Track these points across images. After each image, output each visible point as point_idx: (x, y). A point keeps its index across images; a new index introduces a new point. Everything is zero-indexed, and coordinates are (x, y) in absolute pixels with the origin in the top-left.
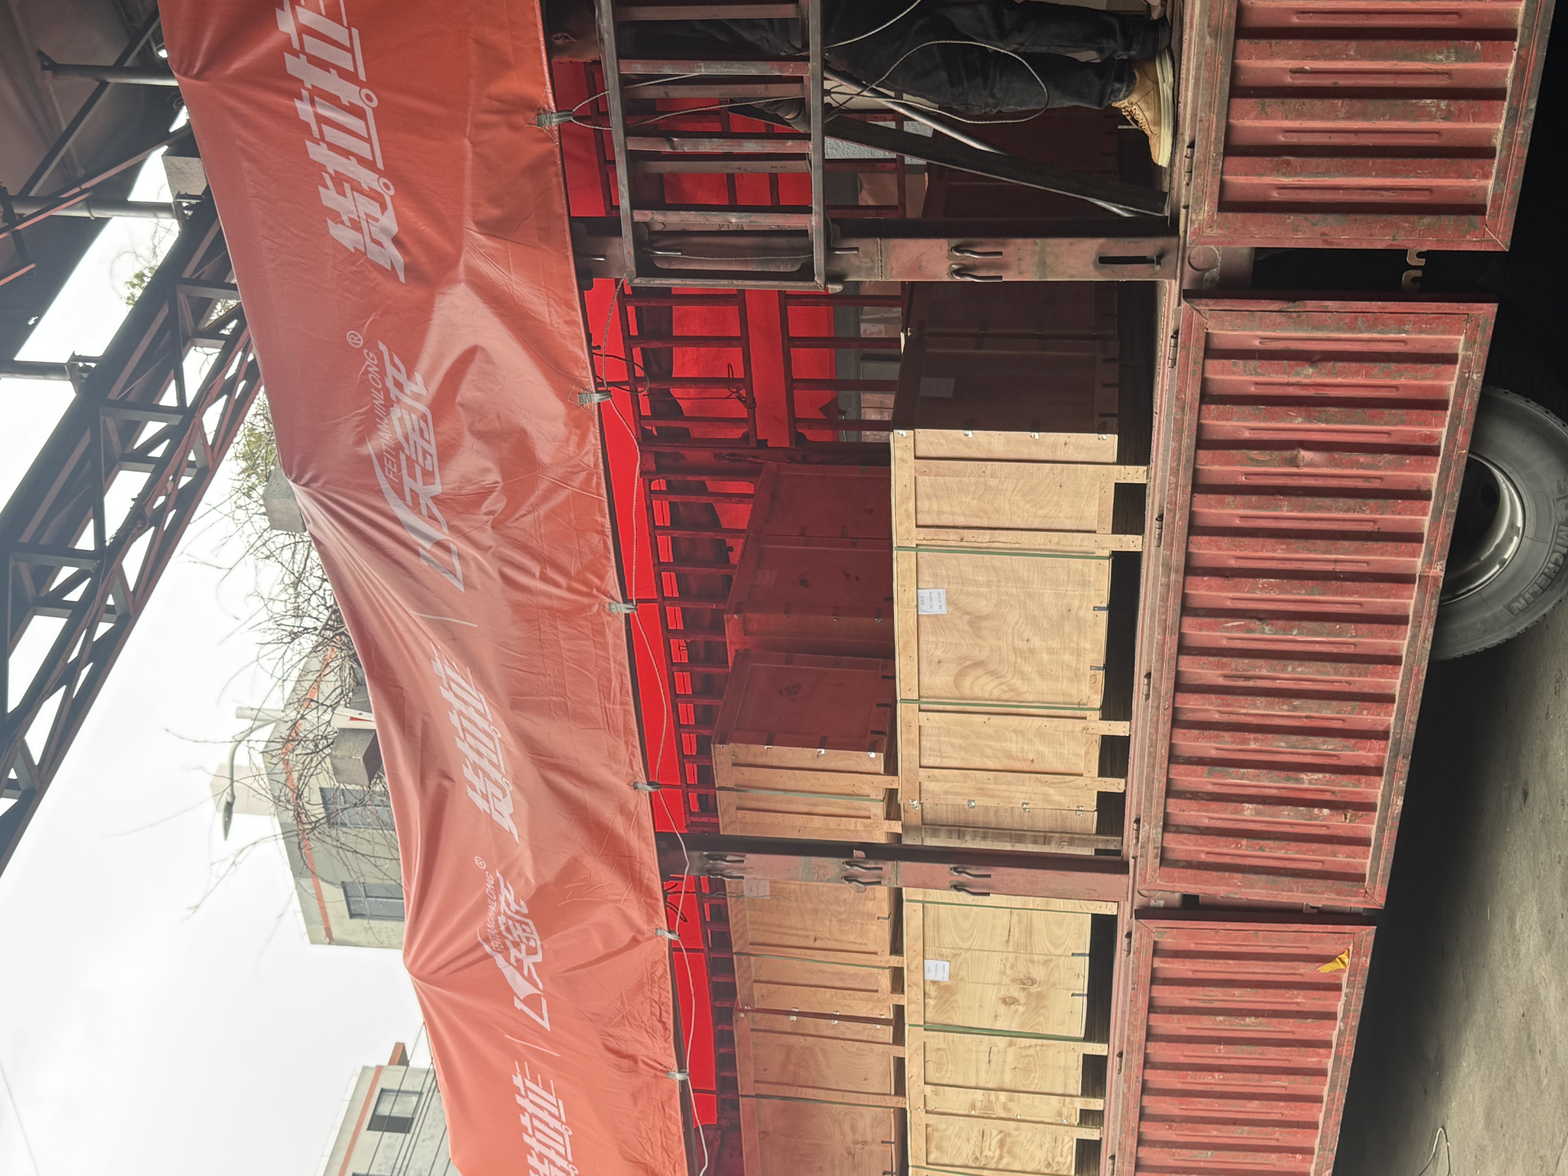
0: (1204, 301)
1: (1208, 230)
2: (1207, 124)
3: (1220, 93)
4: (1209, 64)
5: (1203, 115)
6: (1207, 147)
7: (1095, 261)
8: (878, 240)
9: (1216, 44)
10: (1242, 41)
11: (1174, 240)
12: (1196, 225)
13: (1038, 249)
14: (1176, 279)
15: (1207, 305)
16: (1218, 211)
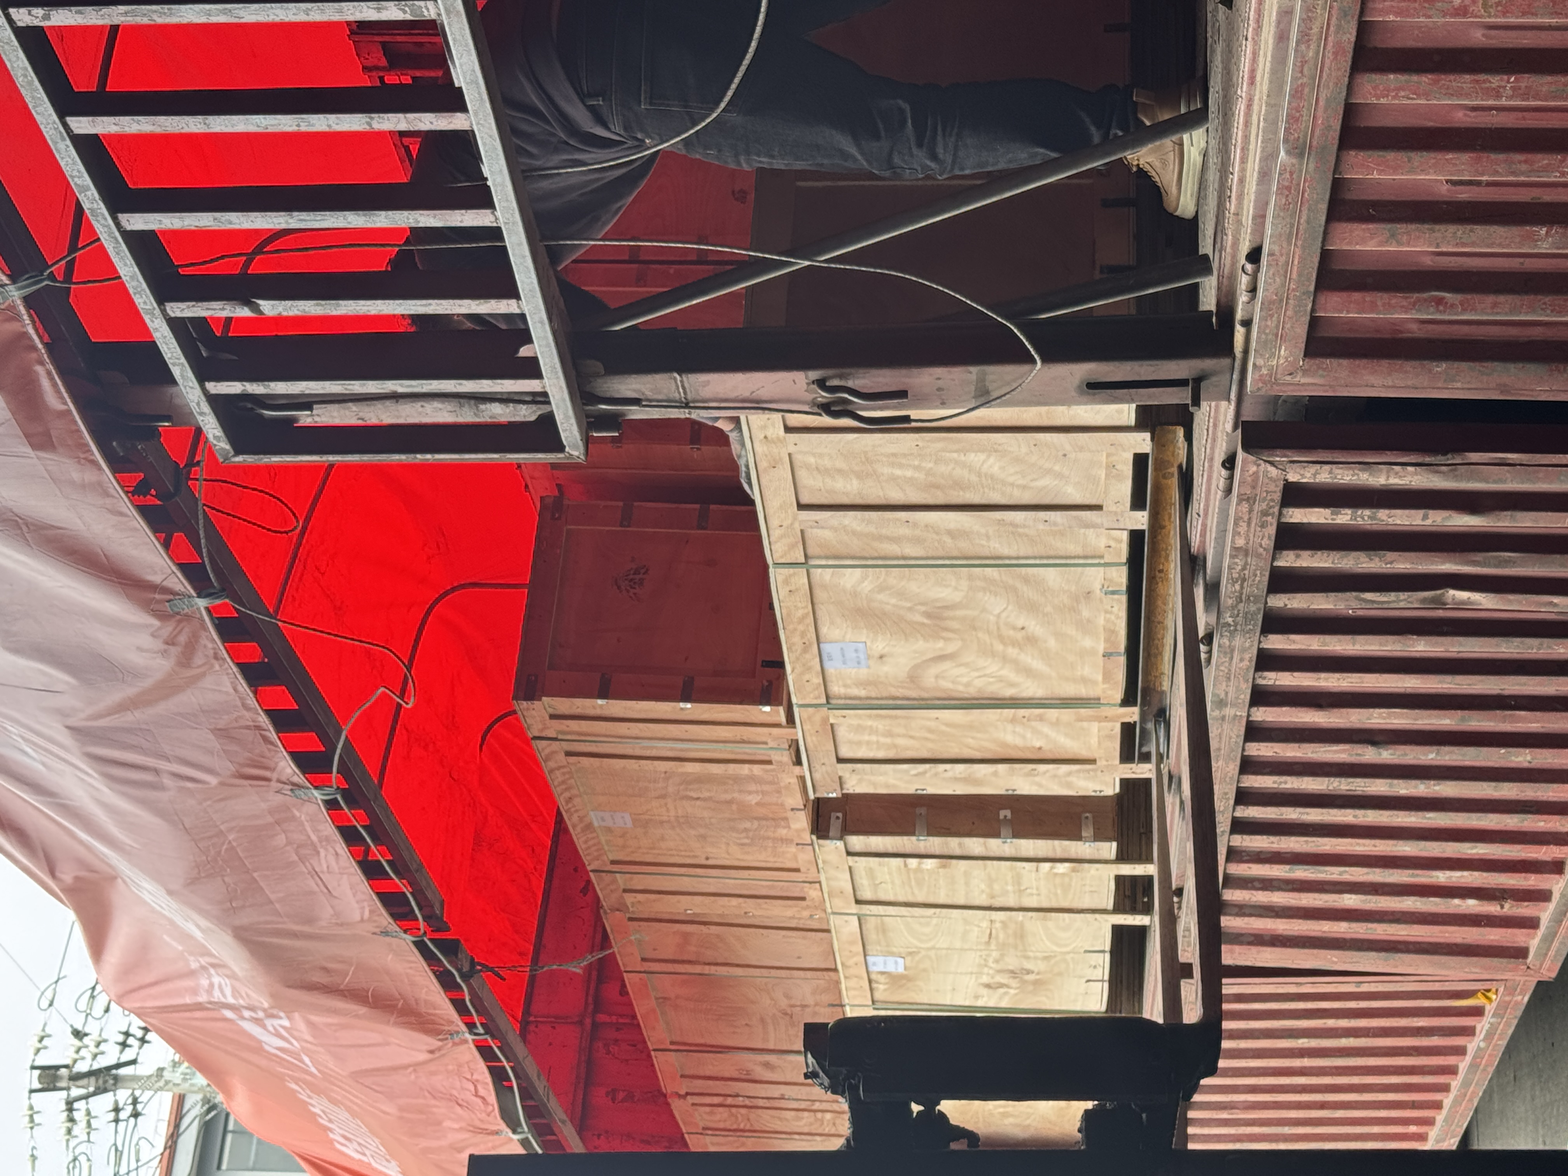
0: (1278, 452)
1: (1288, 378)
2: (1282, 260)
3: (1308, 222)
4: (1289, 188)
5: (1276, 248)
6: (1283, 285)
7: (1079, 387)
8: (676, 375)
9: (1301, 164)
10: (1352, 153)
11: (1226, 362)
12: (1264, 371)
13: (973, 377)
14: (1229, 400)
15: (1285, 456)
16: (1305, 355)
